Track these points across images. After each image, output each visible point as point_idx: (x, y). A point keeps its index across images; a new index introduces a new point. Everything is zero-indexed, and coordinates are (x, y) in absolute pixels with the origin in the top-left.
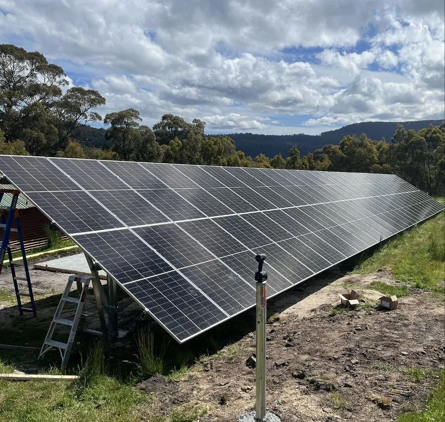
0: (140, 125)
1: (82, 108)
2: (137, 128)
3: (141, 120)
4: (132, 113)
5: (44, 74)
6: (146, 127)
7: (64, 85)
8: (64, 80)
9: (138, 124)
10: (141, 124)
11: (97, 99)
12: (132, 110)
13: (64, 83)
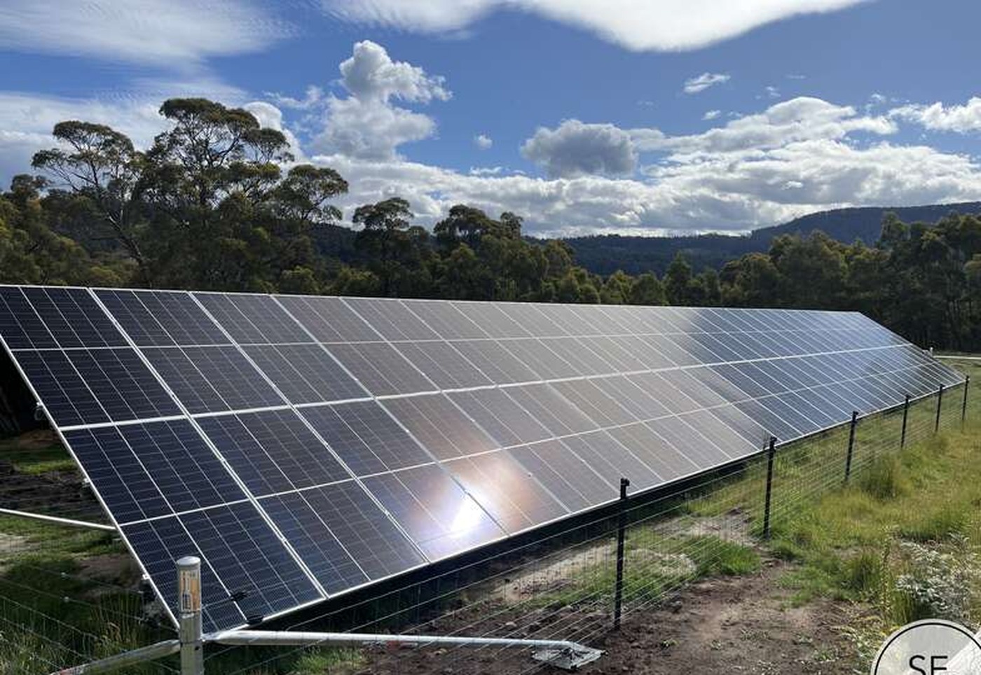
0: (411, 225)
1: (312, 199)
2: (405, 229)
3: (412, 216)
4: (395, 204)
5: (256, 145)
6: (421, 229)
7: (285, 161)
8: (286, 154)
9: (407, 224)
10: (412, 223)
11: (335, 183)
12: (397, 200)
13: (287, 158)
